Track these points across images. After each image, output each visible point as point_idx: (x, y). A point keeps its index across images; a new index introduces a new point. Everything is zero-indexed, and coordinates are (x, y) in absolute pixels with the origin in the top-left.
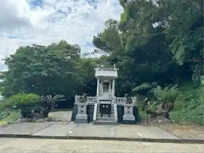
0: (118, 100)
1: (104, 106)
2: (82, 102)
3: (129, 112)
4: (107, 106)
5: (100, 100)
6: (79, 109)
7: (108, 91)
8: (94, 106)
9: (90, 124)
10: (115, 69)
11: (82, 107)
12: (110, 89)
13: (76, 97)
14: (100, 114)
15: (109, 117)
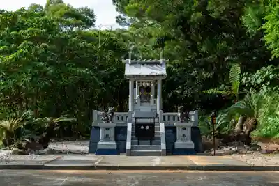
0: (167, 118)
1: (142, 127)
2: (107, 121)
3: (184, 136)
4: (147, 128)
5: (136, 118)
6: (103, 133)
8: (127, 127)
10: (161, 61)
11: (107, 129)
12: (152, 99)
14: (137, 141)
15: (151, 144)
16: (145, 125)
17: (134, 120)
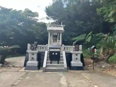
1: (53, 54)
2: (33, 50)
3: (77, 59)
4: (56, 54)
5: (50, 48)
6: (30, 56)
7: (57, 41)
8: (45, 53)
9: (40, 71)
10: (62, 25)
11: (33, 54)
12: (58, 40)
13: (29, 45)
14: (50, 61)
15: (58, 64)
16: (55, 52)
17: (49, 49)
